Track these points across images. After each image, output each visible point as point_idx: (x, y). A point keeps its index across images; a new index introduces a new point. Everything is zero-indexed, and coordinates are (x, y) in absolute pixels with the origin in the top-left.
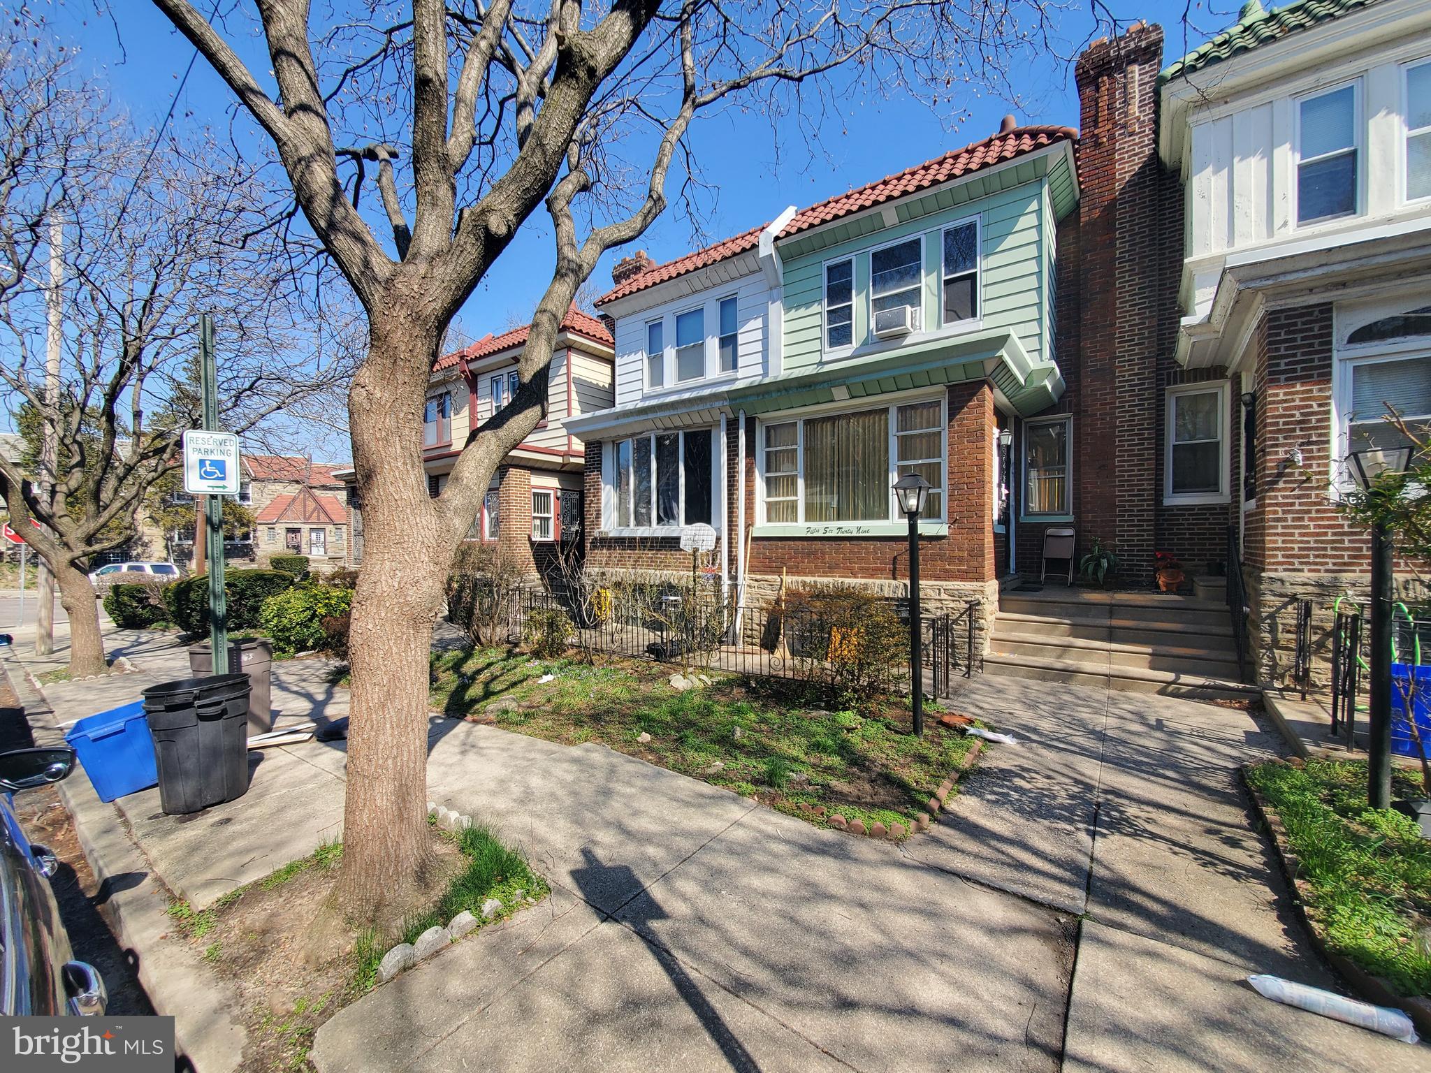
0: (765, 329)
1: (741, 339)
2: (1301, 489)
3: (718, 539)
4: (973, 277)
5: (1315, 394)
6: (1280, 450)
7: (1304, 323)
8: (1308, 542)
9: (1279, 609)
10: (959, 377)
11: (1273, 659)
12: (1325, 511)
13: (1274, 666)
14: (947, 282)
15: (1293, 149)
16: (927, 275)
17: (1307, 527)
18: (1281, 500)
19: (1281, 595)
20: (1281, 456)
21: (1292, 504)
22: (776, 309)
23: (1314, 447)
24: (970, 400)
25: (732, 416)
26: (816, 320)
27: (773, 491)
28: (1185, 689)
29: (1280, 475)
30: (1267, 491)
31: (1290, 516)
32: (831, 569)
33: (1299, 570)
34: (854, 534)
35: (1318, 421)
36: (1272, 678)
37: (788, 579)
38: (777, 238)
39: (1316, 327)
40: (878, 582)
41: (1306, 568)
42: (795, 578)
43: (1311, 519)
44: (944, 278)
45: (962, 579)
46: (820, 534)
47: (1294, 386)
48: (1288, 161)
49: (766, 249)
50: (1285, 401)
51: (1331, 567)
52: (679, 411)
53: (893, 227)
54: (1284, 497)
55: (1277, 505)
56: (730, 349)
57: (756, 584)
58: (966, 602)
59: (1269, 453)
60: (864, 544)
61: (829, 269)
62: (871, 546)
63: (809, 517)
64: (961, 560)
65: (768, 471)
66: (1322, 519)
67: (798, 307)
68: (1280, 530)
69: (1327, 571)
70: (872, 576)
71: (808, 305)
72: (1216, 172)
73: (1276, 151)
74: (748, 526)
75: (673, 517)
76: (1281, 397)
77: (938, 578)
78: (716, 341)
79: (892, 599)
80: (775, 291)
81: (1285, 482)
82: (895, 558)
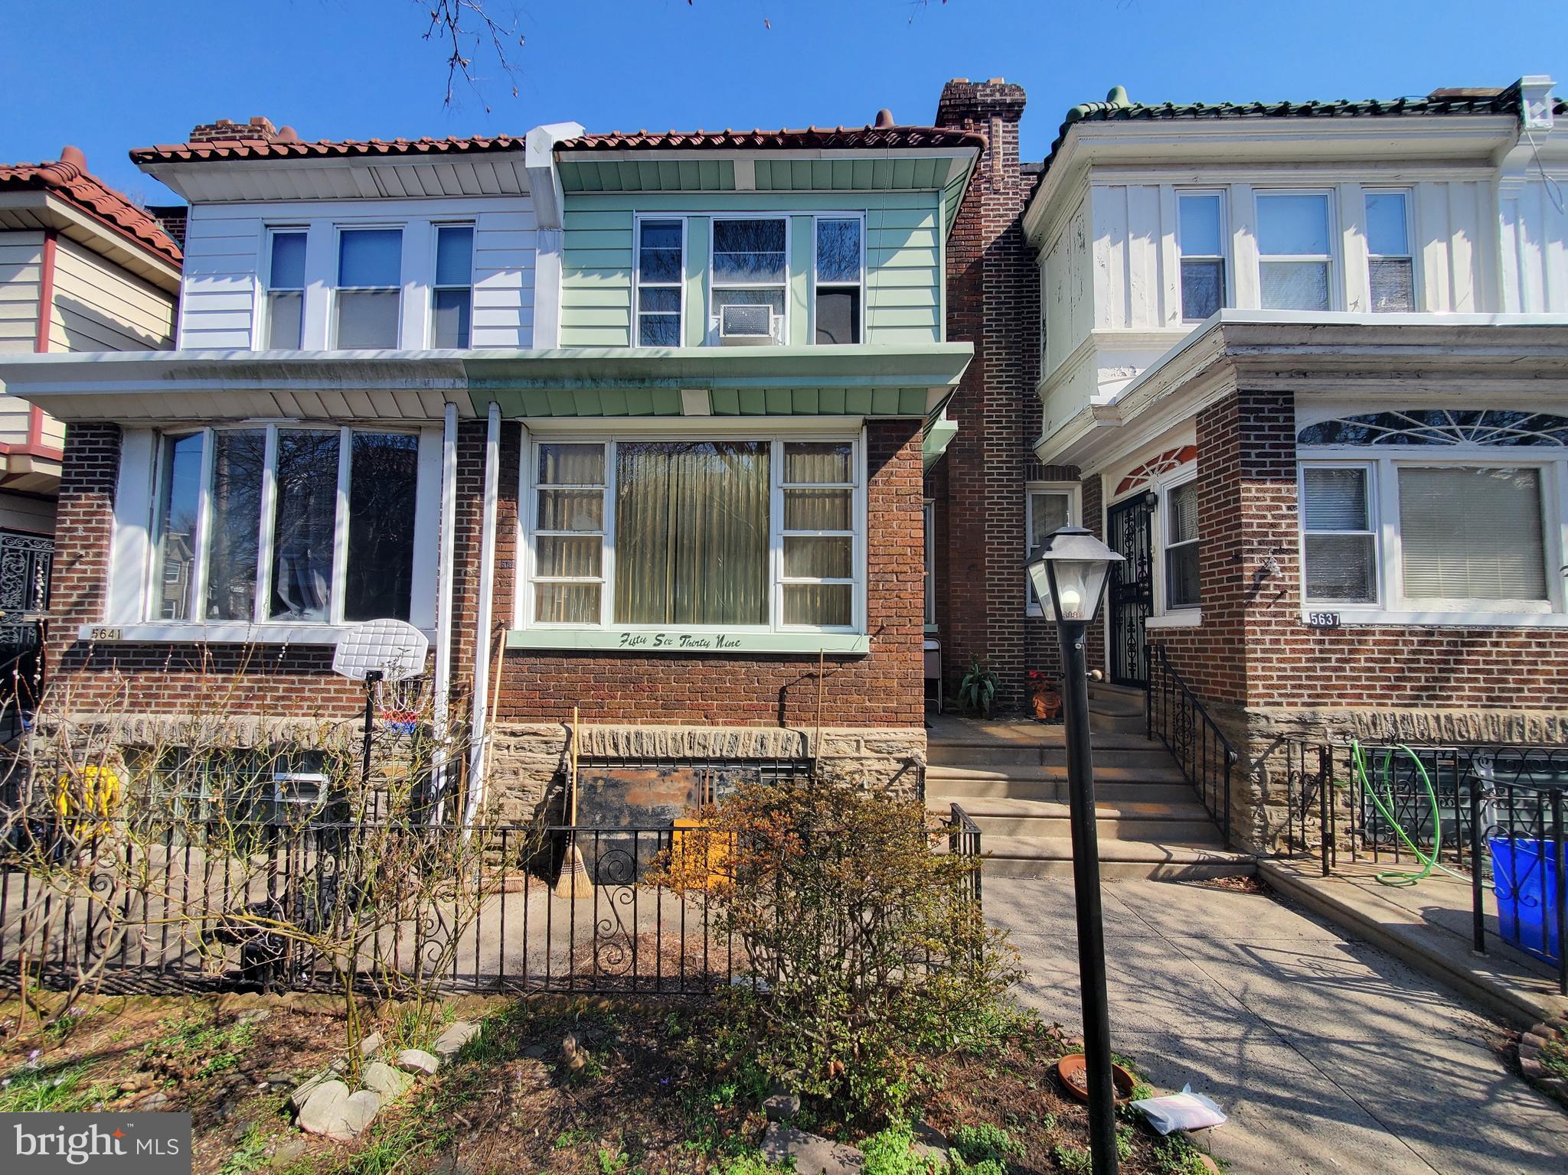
1: (478, 298)
2: (1277, 605)
4: (854, 293)
5: (1284, 494)
6: (1256, 556)
7: (1270, 411)
8: (1285, 669)
9: (1267, 753)
11: (1263, 818)
12: (1298, 633)
13: (1264, 828)
14: (821, 291)
16: (792, 275)
17: (1283, 651)
18: (1259, 618)
19: (1268, 736)
20: (1258, 564)
21: (1269, 623)
22: (548, 265)
23: (1286, 556)
24: (900, 447)
25: (470, 413)
26: (621, 298)
28: (1178, 869)
29: (1257, 587)
30: (1246, 606)
31: (1267, 638)
32: (667, 710)
33: (1279, 704)
34: (712, 648)
35: (1289, 526)
36: (1265, 842)
37: (582, 729)
38: (559, 147)
39: (1281, 416)
40: (756, 731)
41: (1284, 700)
42: (596, 728)
43: (1287, 642)
44: (817, 284)
45: (890, 723)
46: (649, 646)
47: (1264, 481)
49: (538, 156)
50: (1258, 499)
51: (1306, 699)
53: (746, 193)
54: (1262, 614)
55: (1255, 623)
56: (455, 313)
57: (513, 741)
58: (899, 760)
59: (1246, 560)
60: (728, 665)
62: (741, 667)
64: (888, 692)
65: (541, 525)
66: (1296, 641)
68: (1259, 655)
69: (1304, 704)
70: (742, 722)
71: (607, 271)
72: (1114, 243)
73: (1164, 238)
75: (315, 604)
76: (1254, 494)
77: (852, 722)
79: (782, 761)
80: (548, 235)
81: (1262, 596)
82: (783, 690)
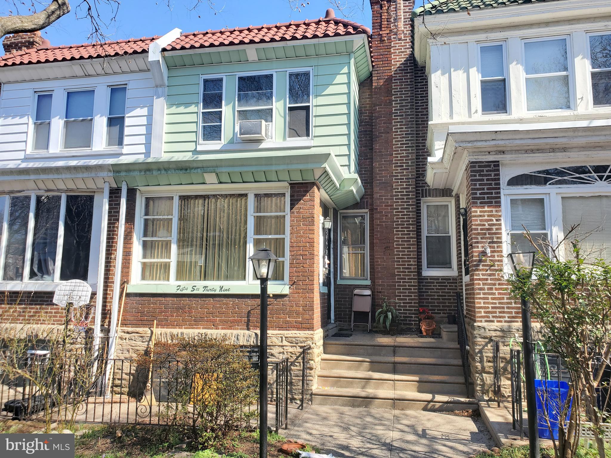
0: (150, 116)
1: (128, 121)
2: (491, 270)
3: (94, 294)
4: (307, 108)
5: (494, 213)
6: (480, 245)
7: (487, 171)
8: (495, 303)
9: (484, 346)
10: (297, 178)
11: (482, 380)
12: (502, 284)
13: (483, 385)
14: (291, 109)
15: (478, 71)
16: (277, 101)
17: (494, 294)
18: (481, 277)
19: (485, 338)
20: (480, 249)
21: (487, 279)
22: (160, 103)
23: (496, 245)
24: (304, 196)
25: (114, 186)
26: (193, 118)
27: (149, 252)
28: (438, 405)
29: (480, 261)
30: (475, 271)
31: (486, 287)
32: (195, 322)
33: (493, 321)
34: (217, 292)
35: (497, 229)
36: (483, 393)
37: (157, 331)
38: (164, 50)
39: (493, 174)
40: (235, 332)
41: (495, 320)
42: (164, 330)
43: (496, 289)
44: (288, 105)
45: (299, 329)
46: (189, 292)
47: (484, 207)
48: (476, 78)
49: (154, 55)
50: (481, 216)
51: (507, 319)
52: (63, 176)
53: (253, 62)
54: (483, 275)
55: (480, 279)
56: (116, 129)
57: (128, 336)
58: (301, 347)
59: (475, 247)
60: (225, 300)
61: (206, 81)
62: (230, 301)
63: (180, 276)
64: (298, 313)
65: (145, 235)
66: (501, 289)
67: (179, 105)
68: (482, 296)
69: (505, 322)
70: (230, 328)
71: (187, 104)
72: (443, 74)
73: (470, 70)
74: (124, 282)
75: (48, 273)
76: (478, 213)
77: (281, 328)
78: (105, 120)
79: (246, 347)
80: (160, 90)
81: (483, 265)
82: (249, 312)
